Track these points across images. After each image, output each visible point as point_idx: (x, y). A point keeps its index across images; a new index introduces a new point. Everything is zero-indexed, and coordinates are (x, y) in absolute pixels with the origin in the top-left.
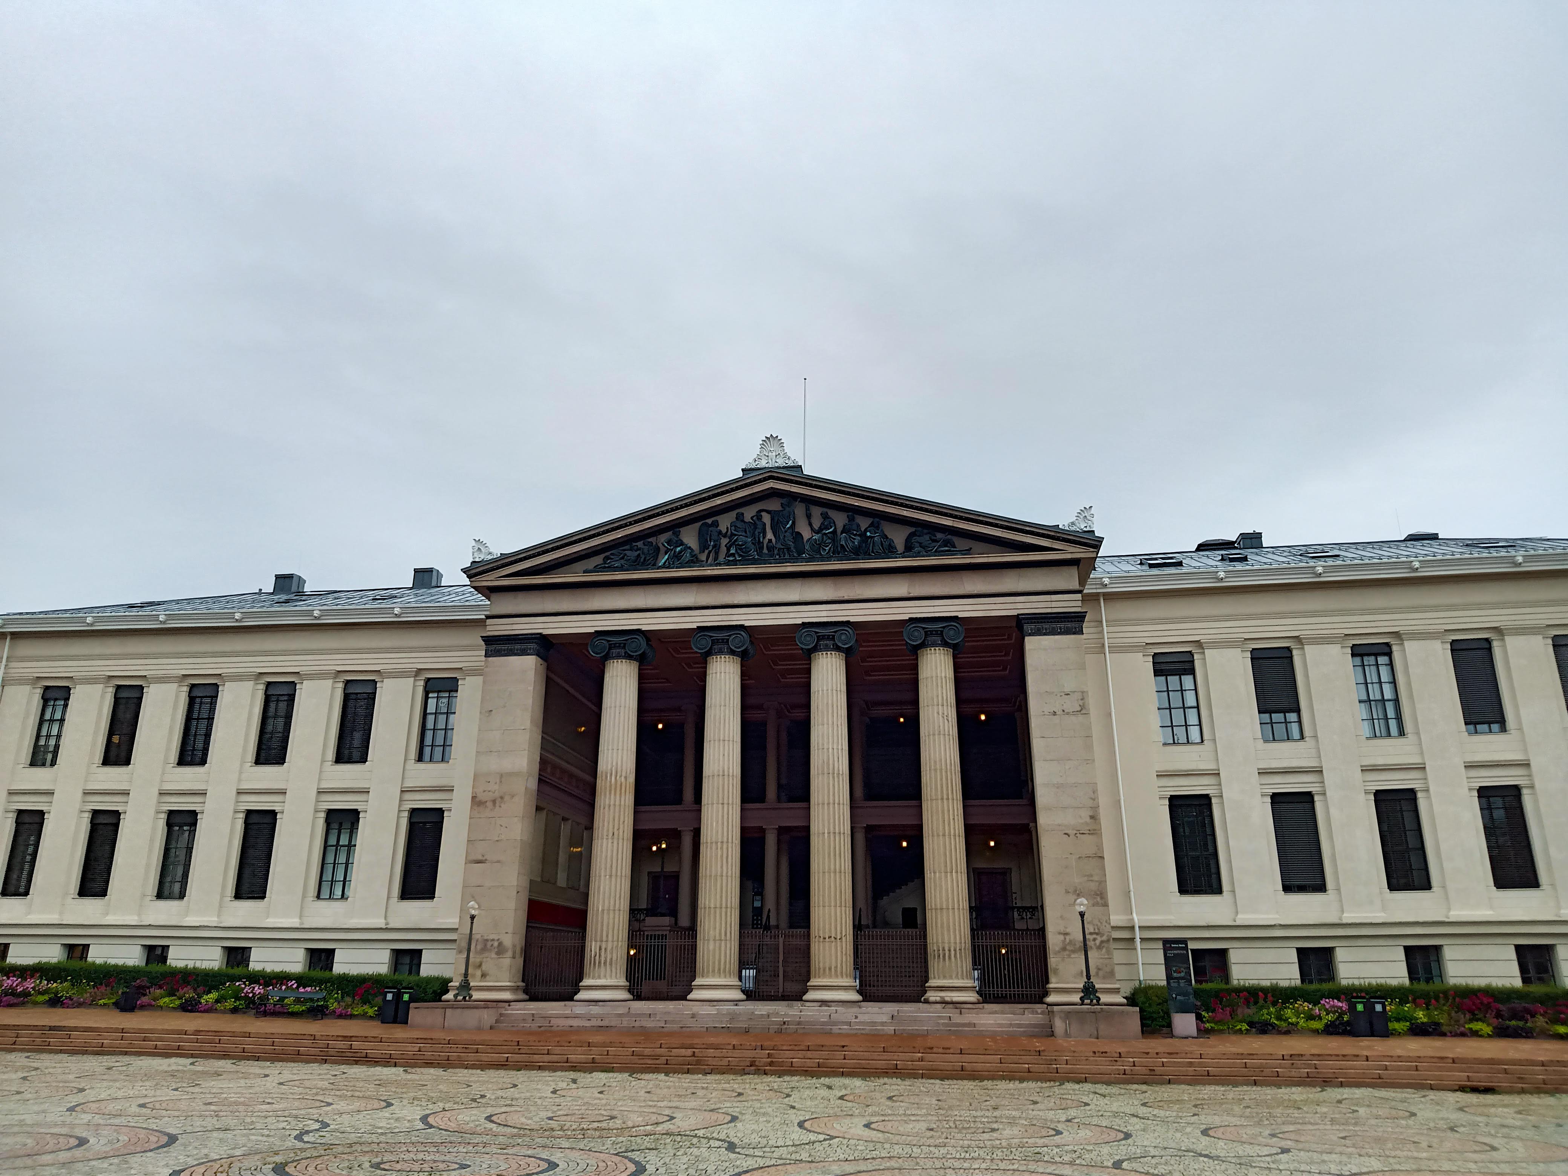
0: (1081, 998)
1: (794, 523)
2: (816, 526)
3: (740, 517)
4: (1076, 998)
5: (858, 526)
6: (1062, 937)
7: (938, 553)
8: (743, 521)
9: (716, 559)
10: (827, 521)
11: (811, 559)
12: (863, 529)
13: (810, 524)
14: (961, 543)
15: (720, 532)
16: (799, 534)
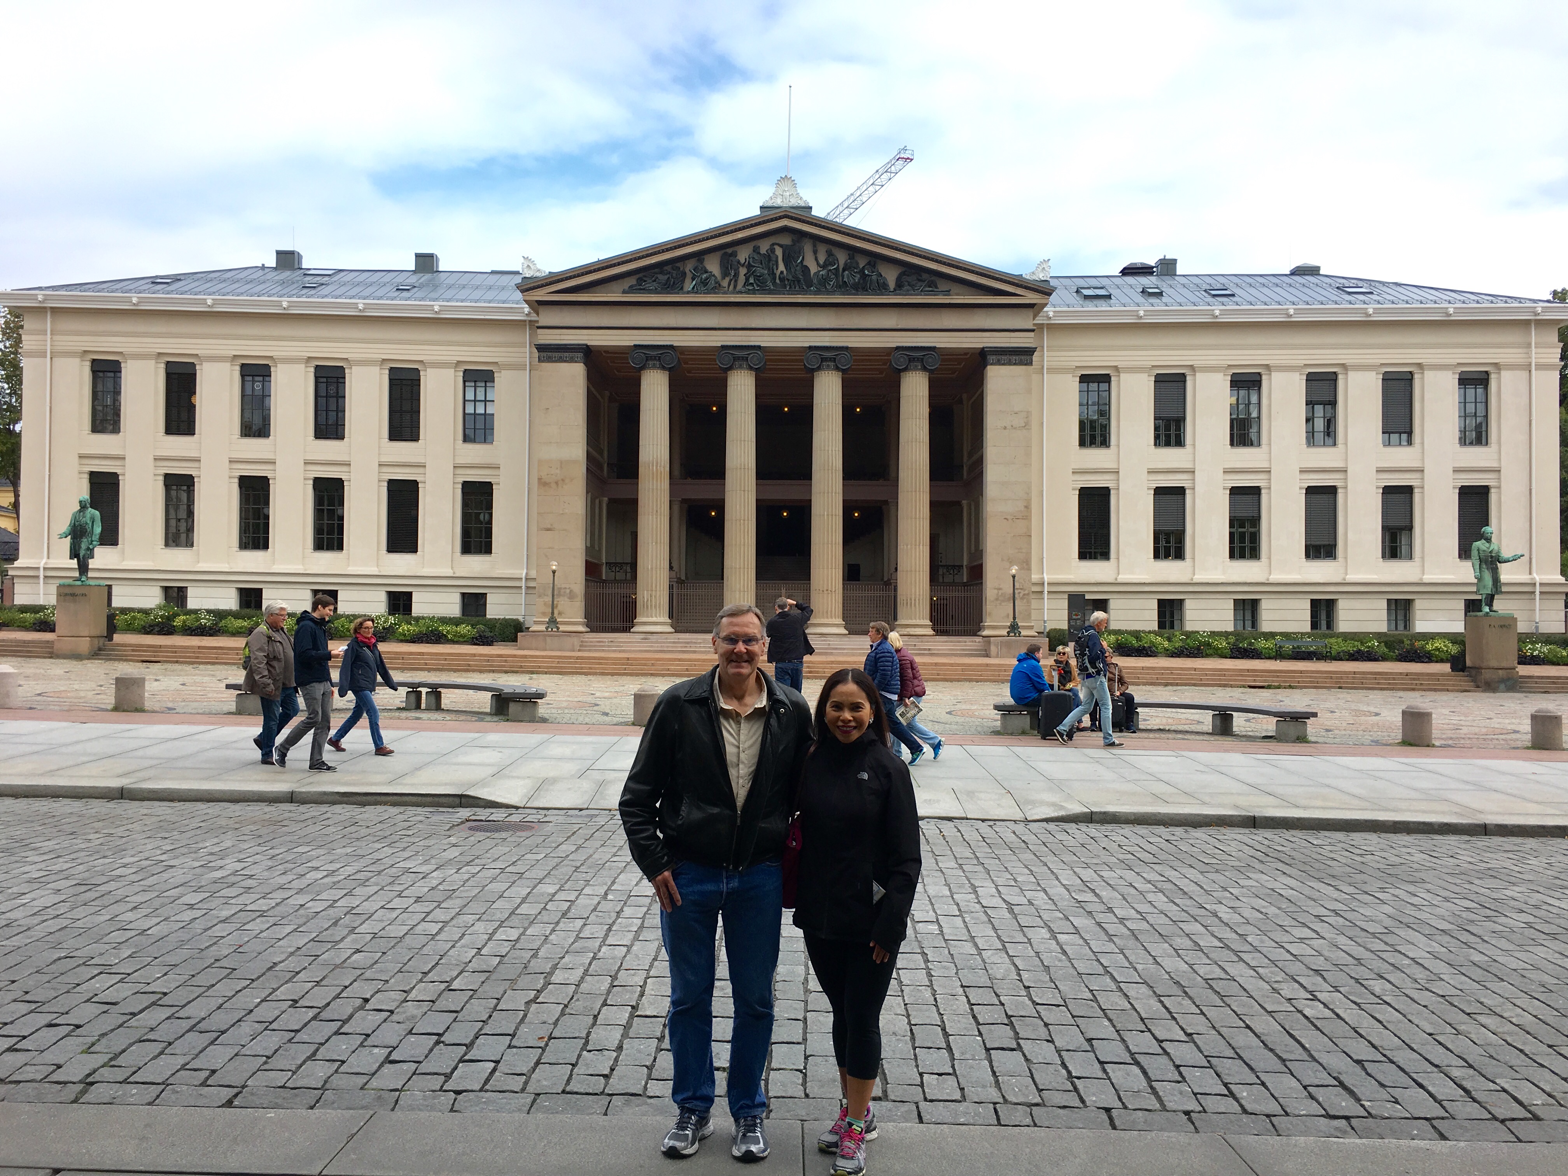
0: (1008, 633)
1: (803, 258)
2: (821, 262)
3: (756, 250)
4: (1005, 632)
5: (857, 263)
6: (996, 591)
7: (923, 292)
8: (759, 253)
9: (735, 287)
10: (831, 259)
11: (818, 292)
12: (861, 266)
13: (816, 259)
14: (943, 285)
15: (739, 262)
16: (806, 269)
